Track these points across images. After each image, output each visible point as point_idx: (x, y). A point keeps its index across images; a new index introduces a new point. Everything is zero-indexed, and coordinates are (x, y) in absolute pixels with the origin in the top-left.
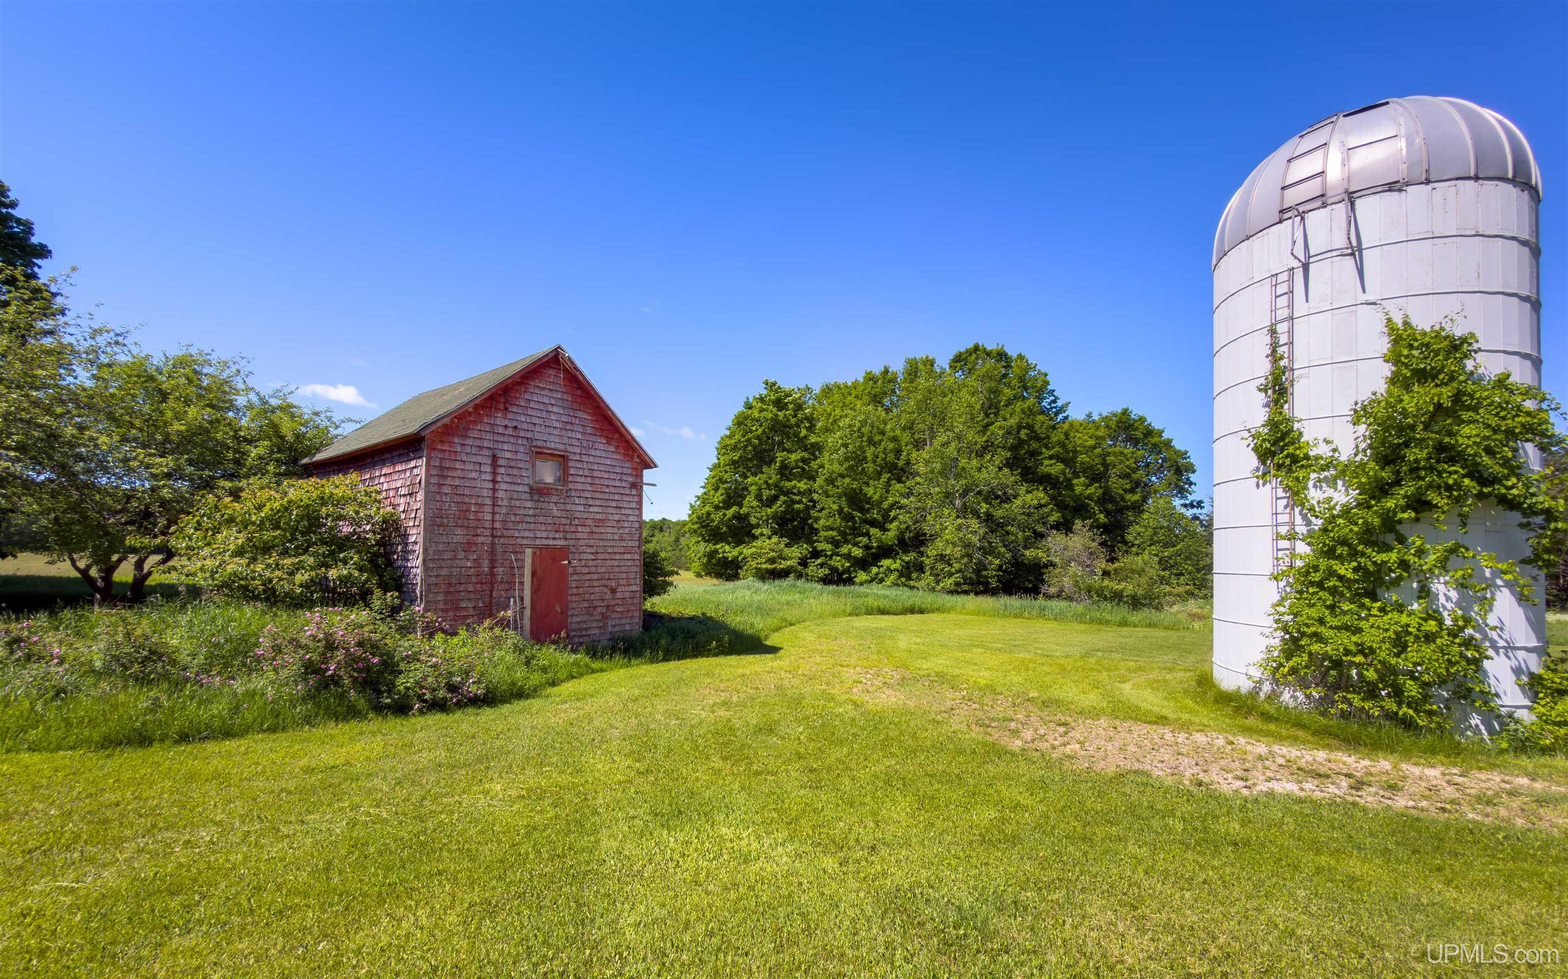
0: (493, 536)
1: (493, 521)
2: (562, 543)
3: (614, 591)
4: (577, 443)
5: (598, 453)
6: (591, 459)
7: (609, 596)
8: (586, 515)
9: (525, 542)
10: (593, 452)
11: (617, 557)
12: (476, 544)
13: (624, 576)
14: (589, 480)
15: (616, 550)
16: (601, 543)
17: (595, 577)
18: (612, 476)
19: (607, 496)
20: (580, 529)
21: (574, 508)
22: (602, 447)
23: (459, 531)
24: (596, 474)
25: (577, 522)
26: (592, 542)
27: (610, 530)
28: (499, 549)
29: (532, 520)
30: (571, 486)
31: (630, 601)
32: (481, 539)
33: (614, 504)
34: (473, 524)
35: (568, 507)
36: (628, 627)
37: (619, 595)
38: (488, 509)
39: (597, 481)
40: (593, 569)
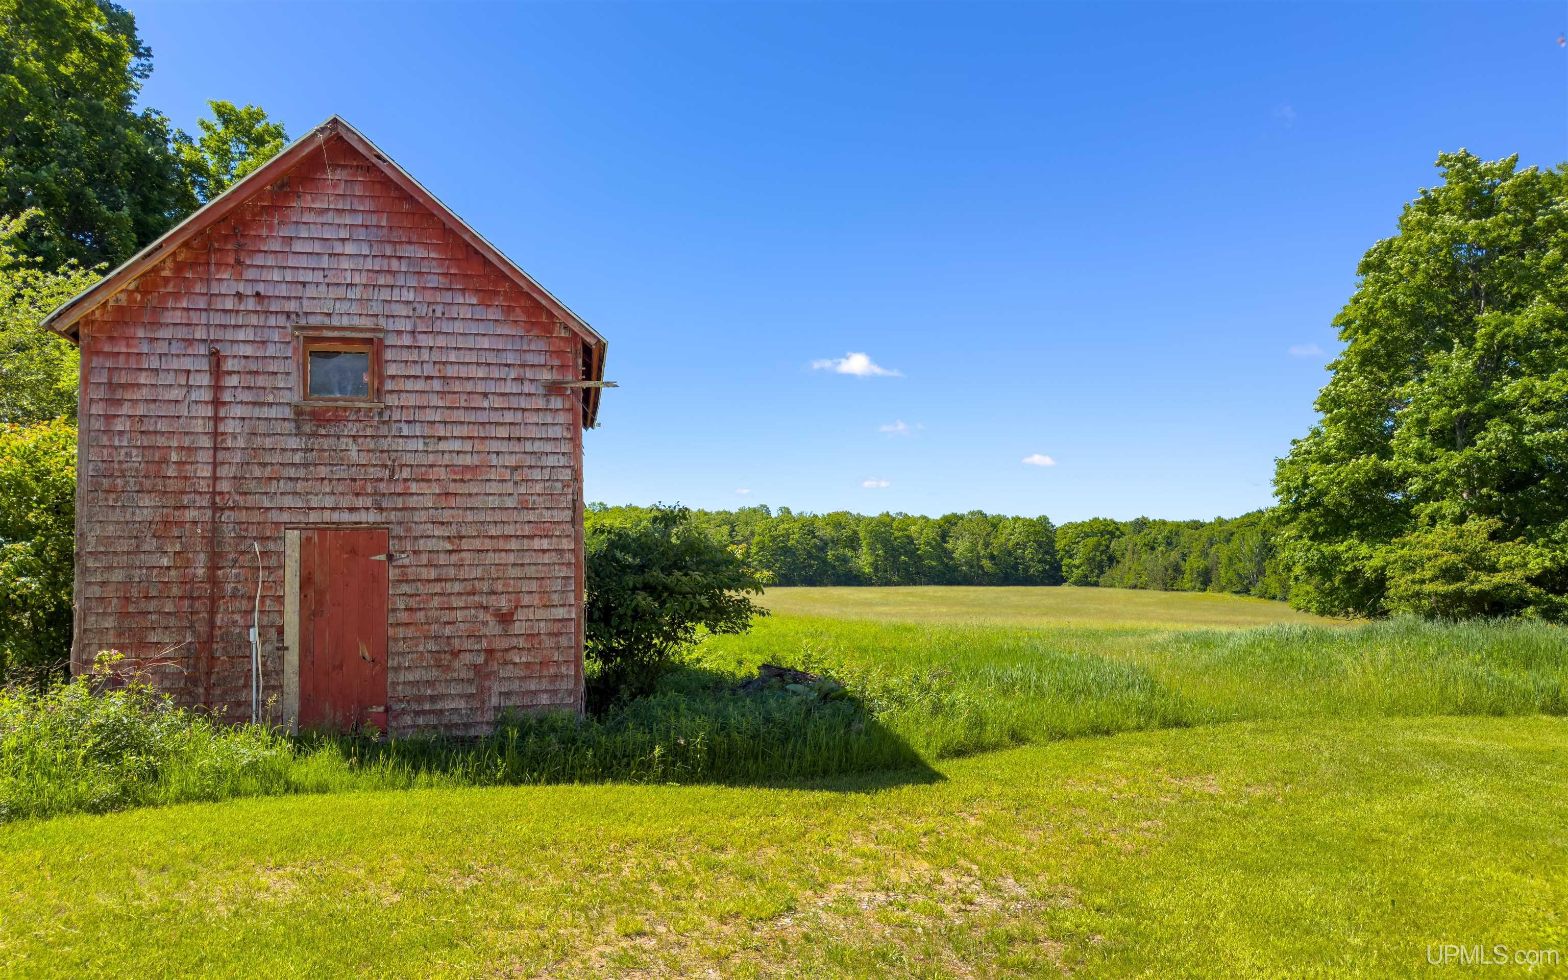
0: (214, 507)
1: (215, 478)
2: (372, 517)
3: (505, 619)
4: (404, 311)
5: (458, 327)
6: (441, 341)
7: (494, 628)
8: (430, 459)
9: (285, 517)
10: (447, 327)
11: (514, 545)
12: (180, 524)
13: (534, 585)
14: (437, 385)
15: (510, 530)
16: (470, 517)
17: (457, 587)
18: (496, 373)
19: (483, 417)
20: (414, 487)
21: (400, 444)
22: (466, 313)
23: (146, 501)
24: (451, 371)
25: (406, 473)
26: (446, 515)
27: (493, 488)
28: (228, 532)
29: (302, 473)
30: (392, 400)
31: (548, 642)
32: (190, 515)
33: (503, 432)
34: (172, 486)
35: (385, 444)
36: (544, 699)
37: (518, 628)
38: (204, 456)
39: (456, 386)
40: (451, 572)
